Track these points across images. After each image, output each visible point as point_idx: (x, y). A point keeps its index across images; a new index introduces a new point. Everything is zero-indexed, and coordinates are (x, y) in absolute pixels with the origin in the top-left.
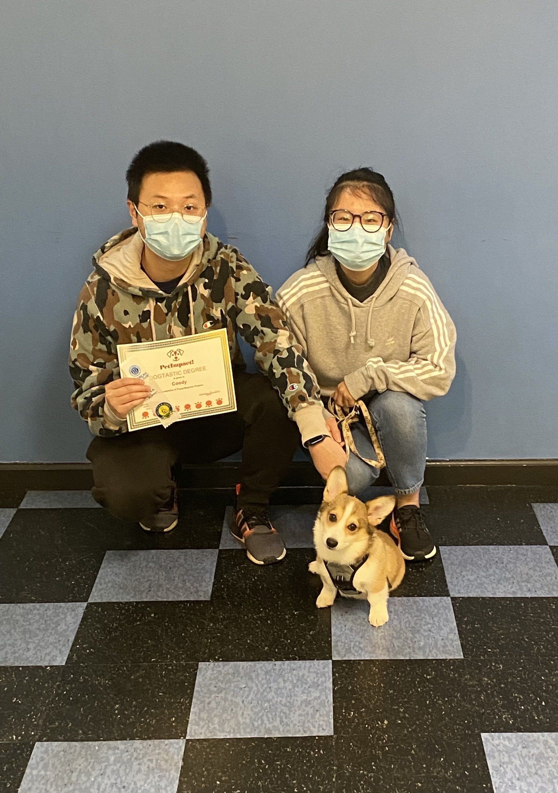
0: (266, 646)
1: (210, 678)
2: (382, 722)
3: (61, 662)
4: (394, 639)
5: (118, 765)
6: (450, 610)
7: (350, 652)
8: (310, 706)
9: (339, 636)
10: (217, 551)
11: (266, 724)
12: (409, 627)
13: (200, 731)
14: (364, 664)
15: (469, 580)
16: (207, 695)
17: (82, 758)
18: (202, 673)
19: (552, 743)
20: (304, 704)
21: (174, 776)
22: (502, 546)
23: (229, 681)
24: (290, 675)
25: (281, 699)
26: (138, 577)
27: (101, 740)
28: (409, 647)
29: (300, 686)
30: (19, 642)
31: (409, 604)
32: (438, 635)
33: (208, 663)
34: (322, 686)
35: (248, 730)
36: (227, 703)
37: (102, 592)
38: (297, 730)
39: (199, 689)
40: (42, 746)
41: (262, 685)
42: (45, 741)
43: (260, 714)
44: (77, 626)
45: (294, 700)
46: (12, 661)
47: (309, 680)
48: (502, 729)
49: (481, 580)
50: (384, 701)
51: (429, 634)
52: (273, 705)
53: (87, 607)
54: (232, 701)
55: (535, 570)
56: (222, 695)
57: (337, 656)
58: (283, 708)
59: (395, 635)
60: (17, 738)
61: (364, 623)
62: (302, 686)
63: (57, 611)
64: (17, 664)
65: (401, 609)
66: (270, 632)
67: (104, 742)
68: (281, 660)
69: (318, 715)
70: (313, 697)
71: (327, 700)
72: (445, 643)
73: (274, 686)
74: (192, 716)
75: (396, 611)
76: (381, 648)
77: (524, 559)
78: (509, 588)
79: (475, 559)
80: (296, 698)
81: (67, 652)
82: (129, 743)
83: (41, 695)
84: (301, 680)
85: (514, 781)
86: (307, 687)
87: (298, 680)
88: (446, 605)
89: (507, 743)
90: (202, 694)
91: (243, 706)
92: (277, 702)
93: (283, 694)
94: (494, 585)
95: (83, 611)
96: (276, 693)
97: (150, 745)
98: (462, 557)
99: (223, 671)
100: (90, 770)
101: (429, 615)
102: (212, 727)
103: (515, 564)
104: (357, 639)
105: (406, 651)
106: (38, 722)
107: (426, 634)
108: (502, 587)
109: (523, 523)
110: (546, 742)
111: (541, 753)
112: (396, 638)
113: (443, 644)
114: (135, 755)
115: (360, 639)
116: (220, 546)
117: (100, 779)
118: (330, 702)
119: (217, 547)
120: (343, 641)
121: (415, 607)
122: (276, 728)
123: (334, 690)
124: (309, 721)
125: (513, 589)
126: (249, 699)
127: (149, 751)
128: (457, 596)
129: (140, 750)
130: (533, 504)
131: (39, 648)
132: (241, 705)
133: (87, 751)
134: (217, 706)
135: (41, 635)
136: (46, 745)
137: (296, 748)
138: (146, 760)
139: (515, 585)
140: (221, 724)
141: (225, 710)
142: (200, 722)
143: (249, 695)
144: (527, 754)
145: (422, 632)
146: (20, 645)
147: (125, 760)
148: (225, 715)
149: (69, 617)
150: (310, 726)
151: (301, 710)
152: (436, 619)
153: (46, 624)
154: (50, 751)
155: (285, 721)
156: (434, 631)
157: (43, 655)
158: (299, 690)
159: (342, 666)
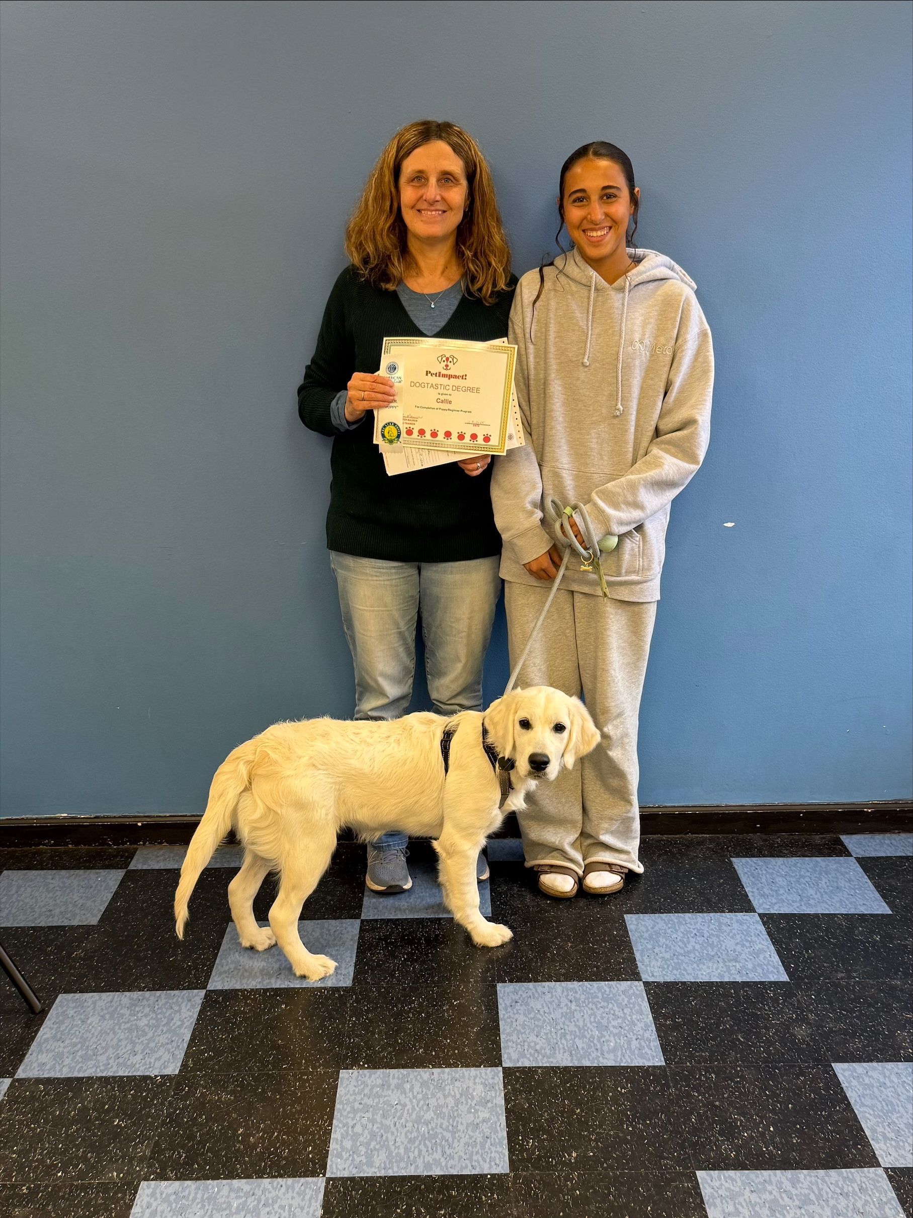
0: (421, 1048)
1: (354, 1091)
2: (570, 1155)
3: (174, 1070)
4: (577, 1040)
6: (643, 1000)
7: (524, 1056)
8: (478, 1131)
9: (510, 1034)
10: (358, 921)
11: (424, 1158)
12: (595, 1022)
13: (343, 1166)
14: (543, 1073)
15: (663, 958)
16: (352, 1115)
17: (198, 1204)
18: (344, 1085)
19: (787, 1185)
20: (470, 1129)
22: (700, 914)
23: (378, 1096)
24: (451, 1087)
25: (442, 1121)
27: (221, 1178)
28: (597, 1049)
30: (124, 1043)
31: (592, 991)
32: (631, 1033)
33: (351, 1071)
34: (492, 1103)
35: (402, 1165)
36: (375, 1127)
37: (224, 976)
38: (464, 1165)
39: (341, 1107)
40: (148, 1187)
41: (419, 1101)
42: (152, 1180)
43: (417, 1143)
44: (193, 1020)
45: (458, 1122)
46: (115, 1069)
47: (475, 1094)
48: (722, 1165)
49: (678, 959)
50: (569, 1124)
51: (620, 1032)
52: (433, 1129)
53: (206, 996)
54: (381, 1123)
55: (743, 946)
56: (369, 1115)
57: (508, 1061)
58: (445, 1133)
59: (578, 1033)
60: (118, 1176)
61: (539, 1016)
62: (467, 1104)
63: (170, 1001)
64: (121, 1074)
65: (583, 997)
66: (425, 1029)
67: (225, 1182)
68: (440, 1067)
69: (488, 1145)
70: (481, 1119)
71: (498, 1124)
72: (640, 1043)
73: (433, 1102)
74: (333, 1146)
75: (577, 1000)
76: (562, 1051)
77: (728, 931)
78: (714, 970)
79: (669, 931)
80: (460, 1120)
81: (181, 1055)
82: (254, 1182)
83: (149, 1115)
84: (466, 1093)
86: (473, 1105)
87: (461, 1095)
88: (638, 992)
89: (729, 1185)
90: (345, 1113)
91: (395, 1131)
92: (437, 1124)
93: (444, 1113)
94: (695, 965)
95: (201, 1002)
96: (435, 1114)
97: (281, 1186)
98: (652, 928)
99: (369, 1082)
101: (618, 1007)
102: (358, 1160)
103: (718, 936)
104: (531, 1039)
105: (594, 1055)
106: (144, 1154)
107: (615, 1031)
108: (704, 967)
109: (723, 883)
110: (779, 1185)
111: (775, 1200)
112: (580, 1039)
113: (638, 1046)
114: (263, 1198)
115: (535, 1039)
116: (363, 915)
118: (502, 1126)
119: (357, 916)
120: (515, 1040)
121: (600, 995)
122: (437, 1162)
123: (506, 1108)
124: (477, 1153)
125: (719, 971)
126: (403, 1120)
127: (280, 1194)
128: (651, 980)
129: (270, 1192)
130: (733, 860)
131: (147, 1051)
132: (393, 1129)
133: (203, 1195)
134: (363, 1130)
135: (150, 1034)
136: (152, 1186)
137: (463, 1191)
138: (276, 1206)
139: (722, 965)
140: (369, 1156)
141: (373, 1136)
142: (344, 1153)
143: (402, 1115)
144: (758, 1200)
145: (612, 1029)
146: (126, 1046)
147: (251, 1206)
148: (373, 1144)
149: (184, 1010)
150: (480, 1159)
151: (467, 1136)
152: (627, 1011)
153: (157, 1019)
154: (158, 1195)
155: (448, 1153)
156: (627, 1028)
157: (152, 1061)
158: (463, 1108)
159: (516, 1076)
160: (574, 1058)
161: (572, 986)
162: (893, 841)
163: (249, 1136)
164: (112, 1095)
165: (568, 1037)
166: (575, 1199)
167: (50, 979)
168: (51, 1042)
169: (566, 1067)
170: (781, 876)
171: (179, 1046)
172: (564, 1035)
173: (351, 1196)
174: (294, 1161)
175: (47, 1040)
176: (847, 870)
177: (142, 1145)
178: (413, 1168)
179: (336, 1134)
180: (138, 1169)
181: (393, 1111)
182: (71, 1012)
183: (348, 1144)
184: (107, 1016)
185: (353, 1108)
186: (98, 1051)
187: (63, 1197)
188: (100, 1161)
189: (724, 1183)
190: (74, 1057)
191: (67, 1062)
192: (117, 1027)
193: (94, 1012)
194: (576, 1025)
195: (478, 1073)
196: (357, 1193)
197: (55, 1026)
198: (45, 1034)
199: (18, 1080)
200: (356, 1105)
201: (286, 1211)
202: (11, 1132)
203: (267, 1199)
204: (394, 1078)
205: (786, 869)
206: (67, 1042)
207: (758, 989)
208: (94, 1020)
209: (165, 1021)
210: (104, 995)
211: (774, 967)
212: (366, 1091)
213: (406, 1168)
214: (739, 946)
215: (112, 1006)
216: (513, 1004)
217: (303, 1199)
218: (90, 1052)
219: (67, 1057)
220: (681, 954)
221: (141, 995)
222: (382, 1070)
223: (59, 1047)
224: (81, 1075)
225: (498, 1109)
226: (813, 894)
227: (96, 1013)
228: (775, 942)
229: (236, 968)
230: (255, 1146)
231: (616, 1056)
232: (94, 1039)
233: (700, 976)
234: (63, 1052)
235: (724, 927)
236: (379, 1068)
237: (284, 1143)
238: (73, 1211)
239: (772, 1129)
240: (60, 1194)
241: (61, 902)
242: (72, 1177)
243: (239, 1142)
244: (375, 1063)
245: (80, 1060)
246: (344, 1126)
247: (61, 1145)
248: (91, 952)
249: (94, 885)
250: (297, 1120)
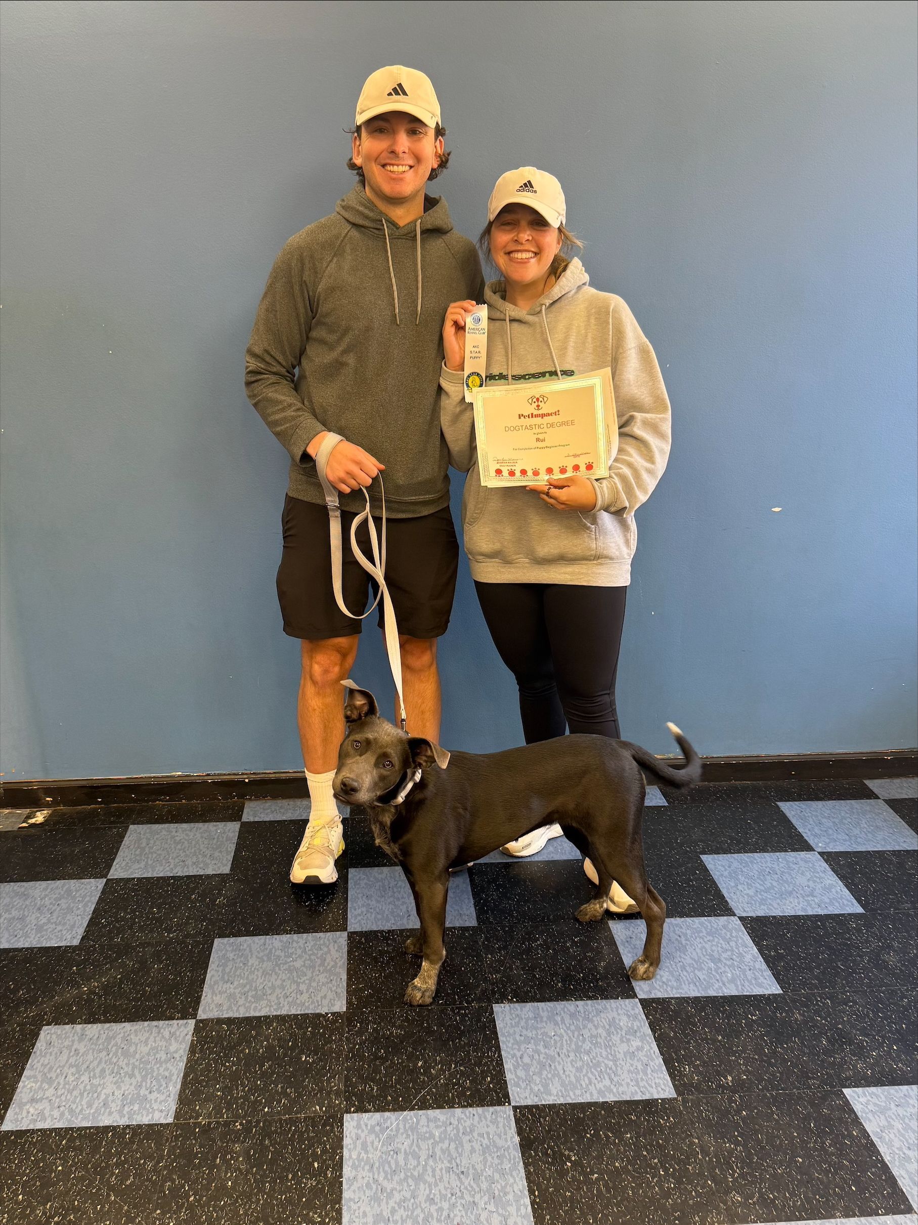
0: (558, 982)
1: (511, 1024)
2: (726, 1078)
3: (341, 1007)
4: (696, 972)
5: (447, 1142)
6: (743, 933)
7: (657, 988)
8: (636, 1059)
11: (595, 1084)
12: (707, 954)
13: (525, 1095)
14: (676, 1003)
15: (747, 894)
16: (516, 1047)
17: (402, 1134)
18: (501, 1019)
20: (628, 1058)
21: (514, 1156)
22: (768, 853)
23: (536, 1029)
24: (598, 1018)
25: (600, 1050)
26: (392, 899)
27: (416, 1109)
28: (717, 980)
29: (615, 1033)
30: (288, 983)
31: (694, 926)
32: (744, 965)
33: (502, 1005)
34: (640, 1032)
35: (578, 1092)
36: (542, 1056)
37: (359, 918)
38: (633, 1090)
39: (505, 1038)
40: (352, 1119)
41: (573, 1033)
42: (354, 1112)
43: (584, 1071)
46: (287, 1007)
47: (621, 1024)
48: (863, 1082)
49: (762, 895)
50: (716, 1050)
51: (733, 964)
53: (349, 937)
54: (546, 1054)
55: (814, 882)
56: (533, 1045)
57: (640, 992)
58: (606, 1061)
59: (696, 966)
60: (321, 1109)
62: (617, 1033)
63: (318, 943)
64: (294, 1012)
65: (688, 932)
66: (556, 964)
67: (421, 1112)
68: (582, 999)
69: (649, 1071)
70: (635, 1047)
71: (652, 1052)
72: (753, 973)
73: (586, 1033)
74: (509, 1076)
75: (685, 935)
76: (686, 982)
77: (797, 869)
78: (797, 905)
79: (745, 870)
81: (344, 995)
82: (448, 1112)
83: (331, 1050)
84: (612, 1023)
85: (907, 1152)
86: (624, 1034)
87: (610, 1025)
88: (737, 927)
89: (875, 1100)
90: (510, 1045)
91: (561, 1061)
92: (596, 1053)
94: (778, 901)
95: (346, 943)
96: (591, 1042)
97: (474, 1115)
98: (729, 867)
99: (523, 1017)
100: (416, 1149)
101: (723, 941)
102: (536, 1089)
103: (789, 874)
105: (716, 986)
106: (339, 1087)
107: (728, 963)
108: (787, 902)
112: (699, 970)
113: (753, 976)
114: (461, 1127)
117: (431, 1162)
118: (656, 1054)
121: (703, 930)
122: (609, 1090)
123: (655, 1037)
124: (642, 1079)
126: (565, 1051)
127: (476, 1123)
128: (744, 915)
129: (465, 1121)
130: (779, 804)
131: (311, 990)
132: (558, 1059)
133: (405, 1125)
134: (532, 1061)
135: (309, 974)
136: (356, 1118)
137: (641, 1115)
138: (475, 1135)
139: (801, 899)
140: (546, 1086)
141: (543, 1066)
142: (521, 1083)
143: (562, 1045)
144: (905, 1113)
145: (725, 961)
146: (290, 986)
147: (452, 1135)
148: (545, 1073)
149: (333, 952)
150: (647, 1085)
151: (628, 1065)
152: (733, 944)
153: (310, 959)
154: (364, 1127)
155: (615, 1079)
156: (738, 960)
157: (319, 999)
158: (616, 1038)
159: (653, 1006)
160: (700, 988)
161: (676, 922)
162: (910, 785)
163: (430, 1067)
164: (292, 1032)
165: (688, 968)
166: (744, 1119)
167: (202, 925)
168: (221, 983)
169: (696, 997)
170: (825, 817)
171: (339, 985)
172: (683, 968)
173: (540, 1122)
174: (478, 1091)
175: (216, 982)
176: (880, 811)
177: (335, 1079)
178: (588, 1095)
179: (508, 1065)
180: (337, 1102)
181: (553, 1042)
182: (231, 955)
183: (521, 1073)
184: (265, 958)
185: (515, 1039)
186: (266, 992)
187: (276, 1131)
188: (300, 1095)
189: (870, 1099)
190: (247, 998)
191: (241, 1002)
192: (277, 968)
193: (252, 955)
194: (691, 957)
195: (618, 1004)
196: (545, 1120)
197: (220, 969)
198: (213, 976)
199: (202, 1021)
200: (518, 1038)
201: (486, 1139)
202: (210, 1071)
203: (465, 1127)
204: (543, 1011)
205: (828, 812)
206: (236, 983)
207: (839, 920)
208: (253, 961)
209: (319, 961)
210: (256, 938)
211: (848, 900)
212: (523, 1023)
213: (582, 1095)
214: (811, 882)
215: (267, 949)
216: (629, 940)
217: (498, 1127)
218: (259, 993)
219: (240, 998)
220: (762, 890)
221: (290, 938)
222: (530, 1004)
223: (230, 988)
224: (257, 1014)
225: (648, 1038)
226: (859, 833)
227: (254, 956)
228: (842, 878)
229: (368, 911)
230: (437, 1077)
231: (737, 986)
232: (260, 980)
233: (785, 910)
234: (234, 993)
235: (791, 865)
236: (527, 1002)
237: (462, 1074)
238: (289, 1145)
239: (895, 1048)
240: (273, 1129)
241: (191, 853)
242: (279, 1113)
243: (422, 1074)
244: (523, 998)
245: (253, 1000)
246: (513, 1057)
247: (259, 1082)
248: (232, 899)
249: (216, 837)
250: (468, 1052)
